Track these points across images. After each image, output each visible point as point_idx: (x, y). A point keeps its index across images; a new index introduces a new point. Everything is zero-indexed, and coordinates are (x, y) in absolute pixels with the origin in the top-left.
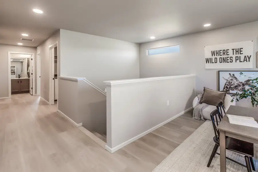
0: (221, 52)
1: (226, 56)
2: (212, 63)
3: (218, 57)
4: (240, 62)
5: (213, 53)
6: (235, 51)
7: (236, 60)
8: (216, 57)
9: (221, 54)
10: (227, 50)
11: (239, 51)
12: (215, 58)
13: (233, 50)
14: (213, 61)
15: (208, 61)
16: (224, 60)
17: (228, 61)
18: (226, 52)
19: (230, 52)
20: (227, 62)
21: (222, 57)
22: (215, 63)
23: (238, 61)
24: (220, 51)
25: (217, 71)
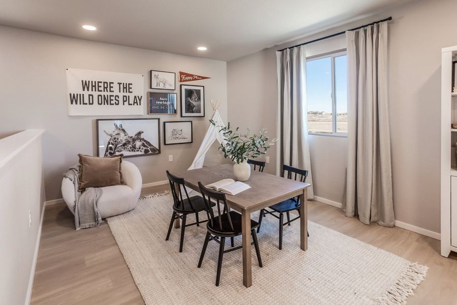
0: (100, 84)
1: (109, 94)
2: (84, 104)
3: (96, 94)
4: (129, 104)
5: (85, 85)
6: (122, 86)
7: (124, 101)
8: (90, 92)
9: (100, 89)
10: (110, 83)
11: (127, 87)
12: (89, 95)
13: (120, 84)
14: (86, 101)
15: (74, 99)
16: (106, 101)
17: (112, 102)
18: (108, 86)
19: (116, 87)
20: (111, 104)
21: (102, 93)
22: (90, 104)
23: (126, 103)
24: (99, 82)
25: (93, 121)
